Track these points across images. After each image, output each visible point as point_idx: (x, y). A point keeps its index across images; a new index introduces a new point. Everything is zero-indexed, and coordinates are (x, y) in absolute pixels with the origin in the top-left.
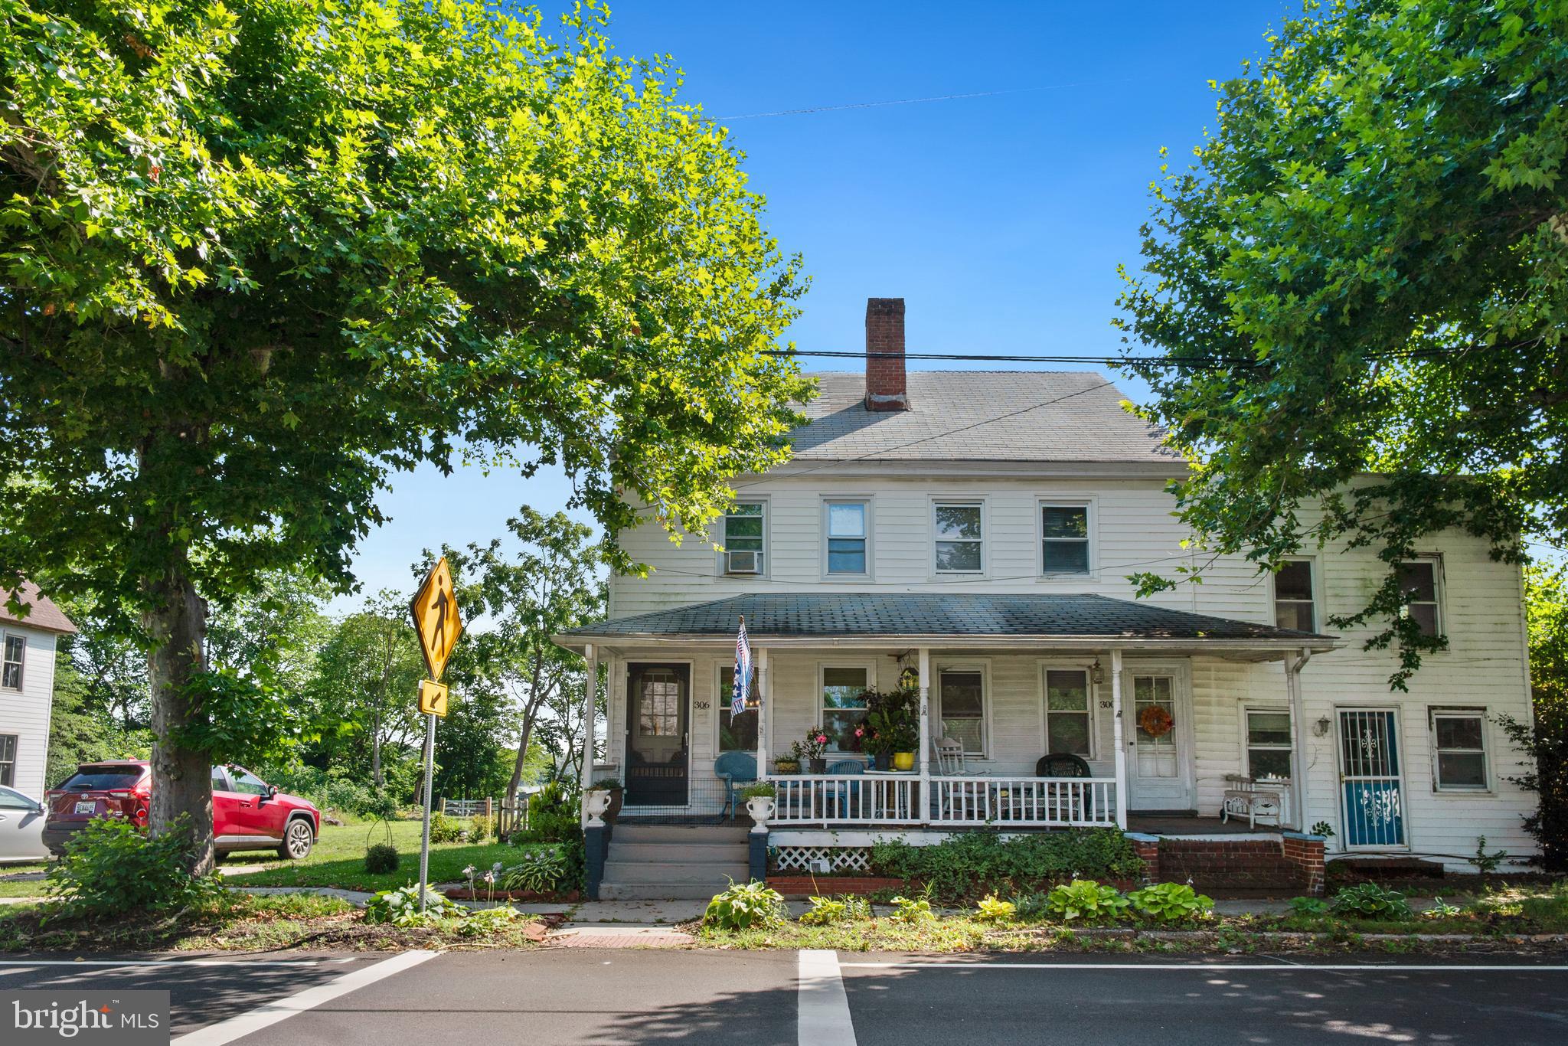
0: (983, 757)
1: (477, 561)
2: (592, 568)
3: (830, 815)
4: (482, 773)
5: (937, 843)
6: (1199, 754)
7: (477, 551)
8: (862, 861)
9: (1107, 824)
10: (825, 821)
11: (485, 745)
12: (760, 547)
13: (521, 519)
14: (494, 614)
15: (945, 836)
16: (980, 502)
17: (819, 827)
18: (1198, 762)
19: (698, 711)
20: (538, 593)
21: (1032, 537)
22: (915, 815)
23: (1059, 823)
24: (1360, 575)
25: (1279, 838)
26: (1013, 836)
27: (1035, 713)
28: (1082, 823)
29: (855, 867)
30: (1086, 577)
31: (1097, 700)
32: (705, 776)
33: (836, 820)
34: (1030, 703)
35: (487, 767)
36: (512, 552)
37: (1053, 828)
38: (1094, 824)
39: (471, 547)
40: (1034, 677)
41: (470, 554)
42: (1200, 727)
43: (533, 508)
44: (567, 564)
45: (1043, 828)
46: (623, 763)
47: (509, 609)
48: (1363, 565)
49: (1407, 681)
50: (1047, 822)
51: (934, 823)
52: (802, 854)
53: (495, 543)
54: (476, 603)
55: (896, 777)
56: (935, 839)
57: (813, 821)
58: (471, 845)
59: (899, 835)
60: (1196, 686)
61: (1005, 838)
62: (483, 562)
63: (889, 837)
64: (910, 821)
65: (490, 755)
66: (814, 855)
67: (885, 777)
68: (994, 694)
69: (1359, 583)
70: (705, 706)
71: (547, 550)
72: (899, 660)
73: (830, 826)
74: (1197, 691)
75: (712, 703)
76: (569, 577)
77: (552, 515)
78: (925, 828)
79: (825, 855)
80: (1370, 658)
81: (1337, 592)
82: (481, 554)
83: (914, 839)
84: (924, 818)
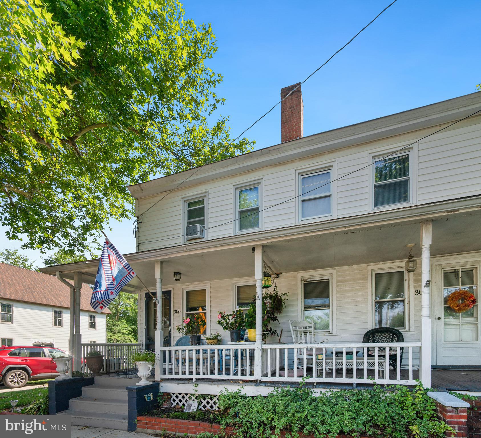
0: (330, 333)
9: (411, 382)
10: (194, 376)
12: (202, 222)
15: (272, 388)
17: (190, 380)
19: (176, 315)
22: (252, 374)
23: (365, 380)
26: (324, 391)
27: (366, 301)
28: (387, 381)
30: (406, 204)
31: (412, 290)
33: (201, 376)
34: (363, 296)
37: (358, 385)
38: (398, 381)
40: (366, 278)
45: (351, 384)
46: (144, 343)
50: (355, 380)
51: (265, 379)
56: (264, 391)
59: (239, 387)
61: (317, 392)
63: (233, 389)
64: (248, 377)
66: (190, 398)
68: (337, 292)
70: (179, 312)
73: (197, 380)
75: (181, 311)
78: (256, 383)
83: (249, 390)
84: (258, 375)
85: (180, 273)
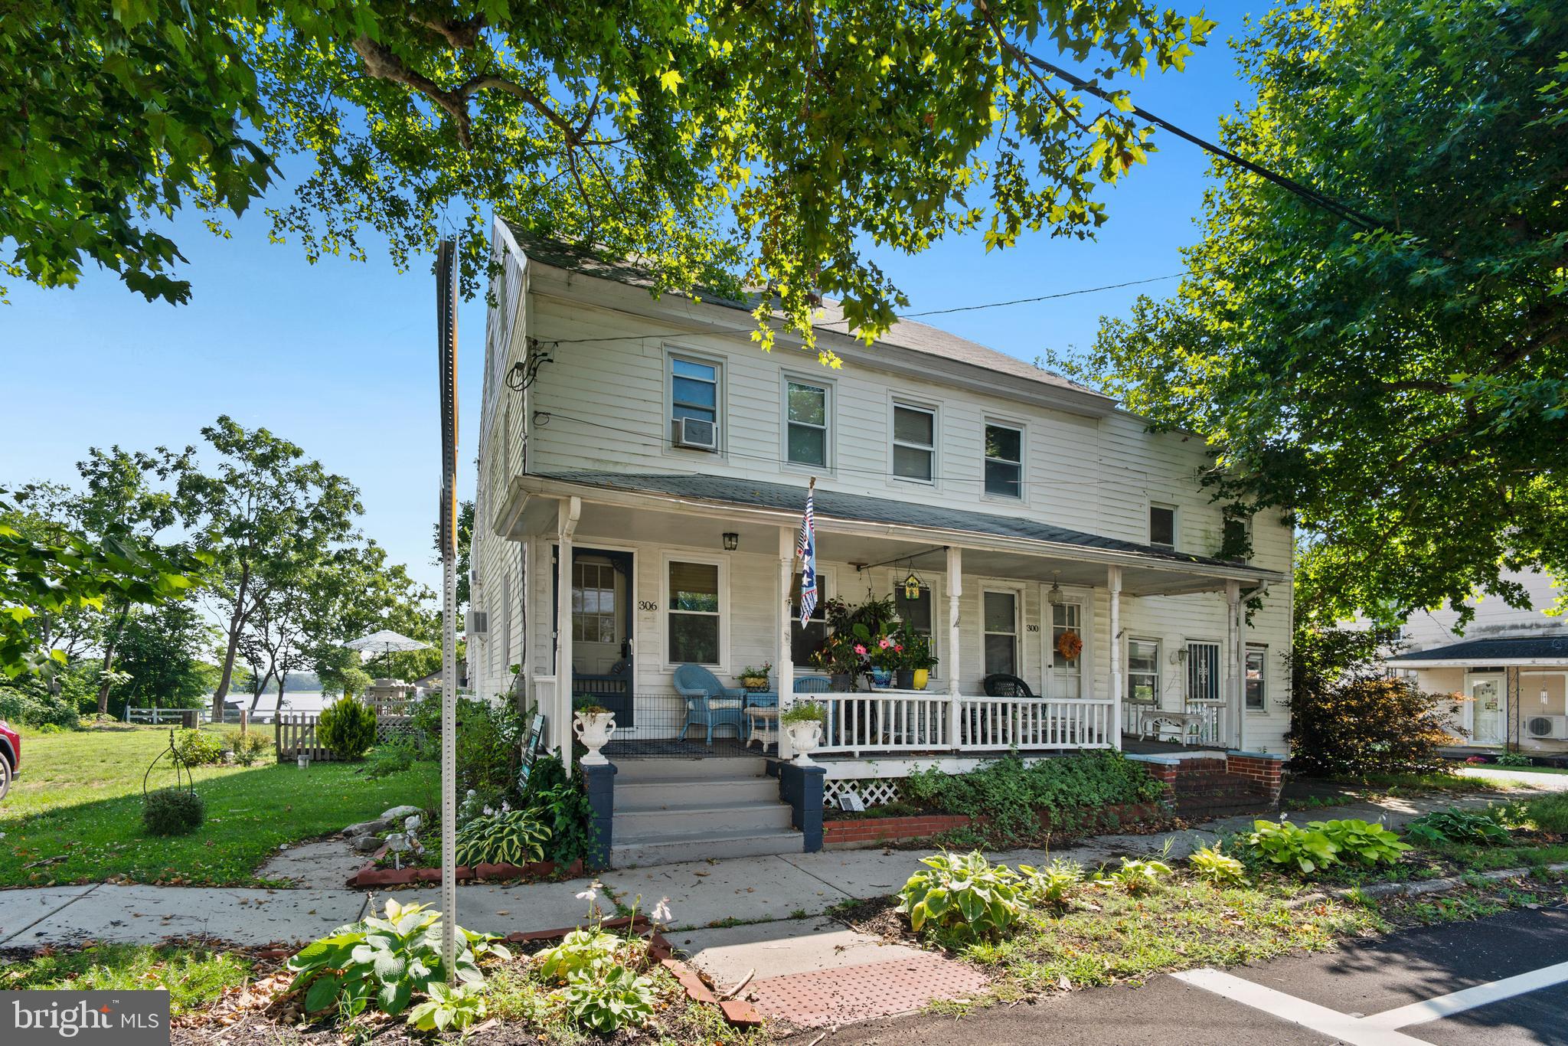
1: (169, 466)
2: (303, 488)
3: (861, 742)
4: (176, 684)
5: (969, 770)
6: (1097, 677)
7: (168, 456)
8: (890, 793)
9: (1105, 746)
10: (856, 748)
11: (178, 655)
13: (218, 429)
14: (187, 525)
15: (976, 762)
16: (934, 407)
17: (849, 755)
18: (1096, 685)
19: (645, 613)
20: (242, 506)
21: (976, 454)
22: (946, 740)
23: (1068, 745)
24: (1202, 527)
25: (1222, 756)
26: (1034, 760)
27: (976, 633)
28: (1087, 745)
29: (884, 800)
30: (1017, 501)
31: (1024, 624)
32: (654, 691)
33: (868, 747)
34: (973, 623)
35: (181, 678)
36: (210, 464)
37: (1066, 751)
38: (1095, 745)
39: (161, 450)
41: (160, 458)
42: (1098, 652)
43: (233, 420)
44: (273, 482)
47: (205, 520)
48: (1204, 519)
49: (1252, 620)
50: (1059, 745)
51: (964, 748)
52: (841, 788)
53: (189, 450)
54: (163, 512)
55: (915, 696)
56: (967, 766)
57: (843, 748)
58: (240, 769)
59: (933, 762)
60: (1096, 615)
61: (1028, 763)
62: (175, 468)
63: (924, 765)
65: (185, 666)
67: (904, 696)
69: (1202, 534)
70: (652, 607)
71: (250, 466)
72: (859, 568)
73: (862, 754)
74: (1097, 619)
75: (659, 604)
76: (276, 495)
77: (254, 430)
78: (958, 754)
79: (853, 788)
80: (1207, 599)
81: (1189, 539)
82: (173, 461)
83: (946, 766)
84: (955, 742)
85: (736, 535)
